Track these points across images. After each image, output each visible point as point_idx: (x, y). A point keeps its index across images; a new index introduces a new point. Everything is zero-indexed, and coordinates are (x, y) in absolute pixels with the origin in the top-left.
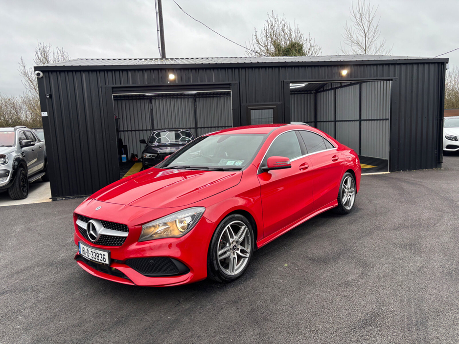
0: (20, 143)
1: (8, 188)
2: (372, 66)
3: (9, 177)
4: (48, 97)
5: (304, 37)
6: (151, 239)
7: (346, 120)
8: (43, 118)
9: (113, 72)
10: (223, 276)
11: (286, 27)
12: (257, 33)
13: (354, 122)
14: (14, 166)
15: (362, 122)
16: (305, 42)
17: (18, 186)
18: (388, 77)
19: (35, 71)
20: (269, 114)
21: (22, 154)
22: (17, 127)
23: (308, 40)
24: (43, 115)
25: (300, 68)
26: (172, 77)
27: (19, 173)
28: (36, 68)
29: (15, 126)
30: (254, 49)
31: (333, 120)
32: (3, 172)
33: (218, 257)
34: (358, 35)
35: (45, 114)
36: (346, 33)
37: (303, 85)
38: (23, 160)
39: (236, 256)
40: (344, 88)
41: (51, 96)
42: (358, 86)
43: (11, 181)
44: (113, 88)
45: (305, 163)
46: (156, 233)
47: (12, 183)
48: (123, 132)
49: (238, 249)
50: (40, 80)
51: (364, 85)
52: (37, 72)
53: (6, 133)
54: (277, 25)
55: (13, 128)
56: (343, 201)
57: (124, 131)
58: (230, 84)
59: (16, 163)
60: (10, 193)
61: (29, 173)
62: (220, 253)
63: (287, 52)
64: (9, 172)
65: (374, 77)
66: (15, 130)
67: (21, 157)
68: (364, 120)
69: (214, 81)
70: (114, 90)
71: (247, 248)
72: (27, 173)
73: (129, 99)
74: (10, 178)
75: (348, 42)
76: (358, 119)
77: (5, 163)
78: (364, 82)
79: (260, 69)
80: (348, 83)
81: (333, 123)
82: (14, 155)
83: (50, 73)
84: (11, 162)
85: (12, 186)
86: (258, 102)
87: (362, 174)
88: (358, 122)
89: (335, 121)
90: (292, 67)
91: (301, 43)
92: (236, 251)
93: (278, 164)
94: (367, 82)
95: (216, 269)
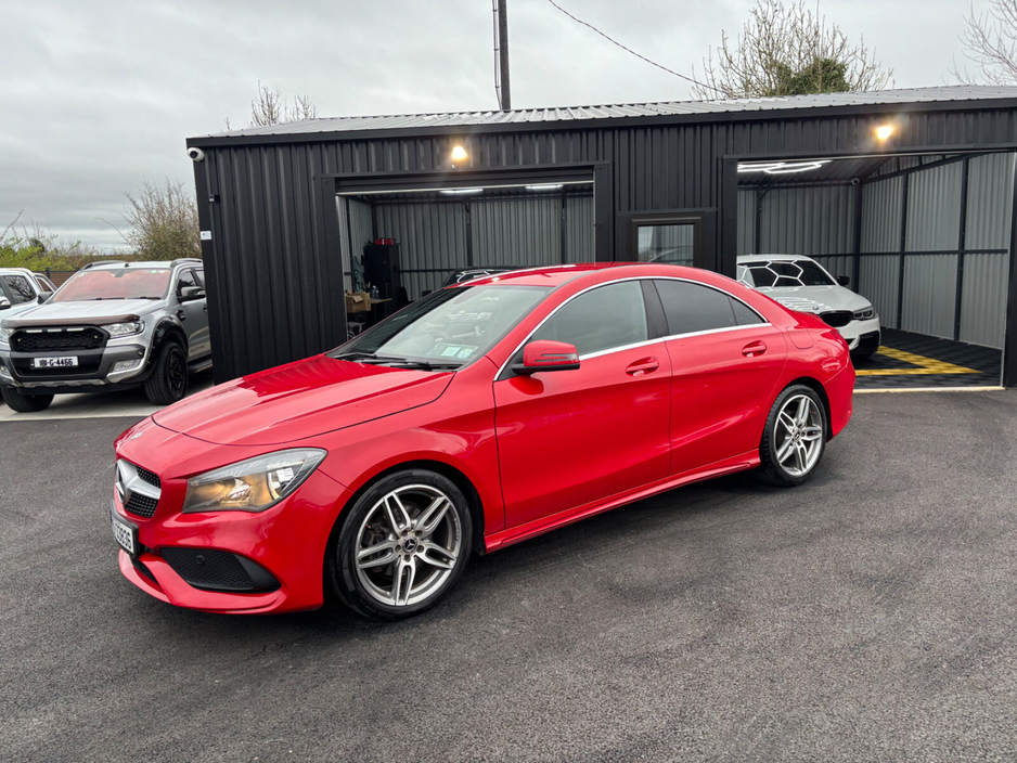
0: (178, 293)
1: (143, 383)
2: (962, 115)
3: (143, 360)
4: (212, 200)
5: (851, 46)
6: (217, 507)
7: (928, 250)
8: (204, 243)
9: (339, 145)
10: (370, 606)
11: (806, 24)
12: (728, 43)
13: (946, 256)
14: (155, 336)
15: (967, 257)
16: (852, 58)
17: (161, 379)
18: (1008, 142)
19: (188, 147)
20: (684, 235)
21: (178, 315)
22: (178, 260)
23: (859, 53)
24: (203, 238)
25: (765, 125)
26: (459, 154)
27: (166, 353)
28: (191, 142)
29: (175, 258)
30: (711, 83)
31: (898, 250)
32: (134, 349)
33: (357, 562)
34: (1003, 35)
35: (207, 235)
36: (972, 31)
37: (817, 165)
38: (176, 327)
39: (412, 563)
40: (927, 171)
41: (218, 198)
42: (959, 165)
43: (147, 367)
44: (338, 180)
45: (649, 358)
46: (229, 498)
47: (151, 371)
48: (408, 274)
49: (420, 549)
50: (198, 166)
51: (974, 163)
52: (192, 149)
53: (154, 272)
54: (779, 21)
55: (170, 263)
56: (779, 454)
57: (410, 271)
58: (591, 167)
59: (161, 333)
60: (147, 392)
61: (190, 354)
62: (362, 553)
63: (800, 85)
64: (143, 349)
65: (969, 143)
66: (173, 266)
67: (174, 321)
68: (971, 252)
69: (554, 161)
70: (343, 183)
71: (453, 549)
72: (186, 354)
73: (398, 204)
74: (145, 362)
75: (973, 54)
76: (957, 249)
77: (138, 331)
78: (976, 155)
79: (665, 130)
80: (937, 158)
81: (897, 258)
82: (159, 316)
83: (232, 150)
84: (149, 330)
85: (150, 377)
86: (657, 208)
87: (855, 391)
88: (957, 256)
89: (903, 254)
90: (743, 123)
91: (840, 60)
92: (416, 553)
93: (547, 359)
94: (982, 154)
95: (351, 587)
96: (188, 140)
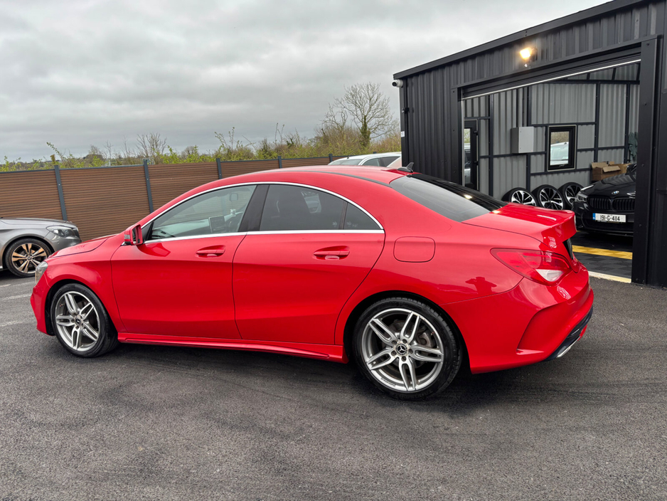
4: (403, 112)
33: (56, 320)
35: (403, 134)
41: (408, 110)
44: (459, 88)
49: (83, 325)
56: (369, 359)
58: (639, 45)
62: (58, 317)
92: (81, 327)
96: (394, 75)
